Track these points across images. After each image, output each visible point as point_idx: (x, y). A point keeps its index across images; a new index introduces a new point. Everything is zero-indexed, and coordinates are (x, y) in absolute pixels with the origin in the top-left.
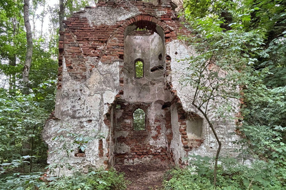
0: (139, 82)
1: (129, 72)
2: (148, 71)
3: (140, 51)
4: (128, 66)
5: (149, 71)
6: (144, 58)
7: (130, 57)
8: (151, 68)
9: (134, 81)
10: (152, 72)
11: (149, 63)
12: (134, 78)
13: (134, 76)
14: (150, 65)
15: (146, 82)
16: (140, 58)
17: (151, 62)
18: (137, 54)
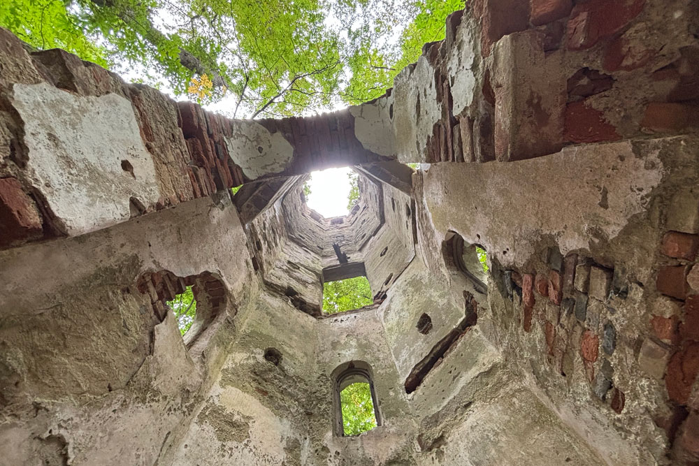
0: (360, 452)
1: (309, 414)
2: (392, 393)
3: (354, 343)
4: (305, 387)
5: (397, 393)
6: (368, 357)
7: (319, 362)
8: (402, 380)
9: (333, 453)
10: (410, 396)
11: (393, 366)
12: (330, 434)
13: (330, 427)
14: (395, 372)
15: (393, 447)
16: (355, 359)
17: (396, 363)
18: (343, 352)
